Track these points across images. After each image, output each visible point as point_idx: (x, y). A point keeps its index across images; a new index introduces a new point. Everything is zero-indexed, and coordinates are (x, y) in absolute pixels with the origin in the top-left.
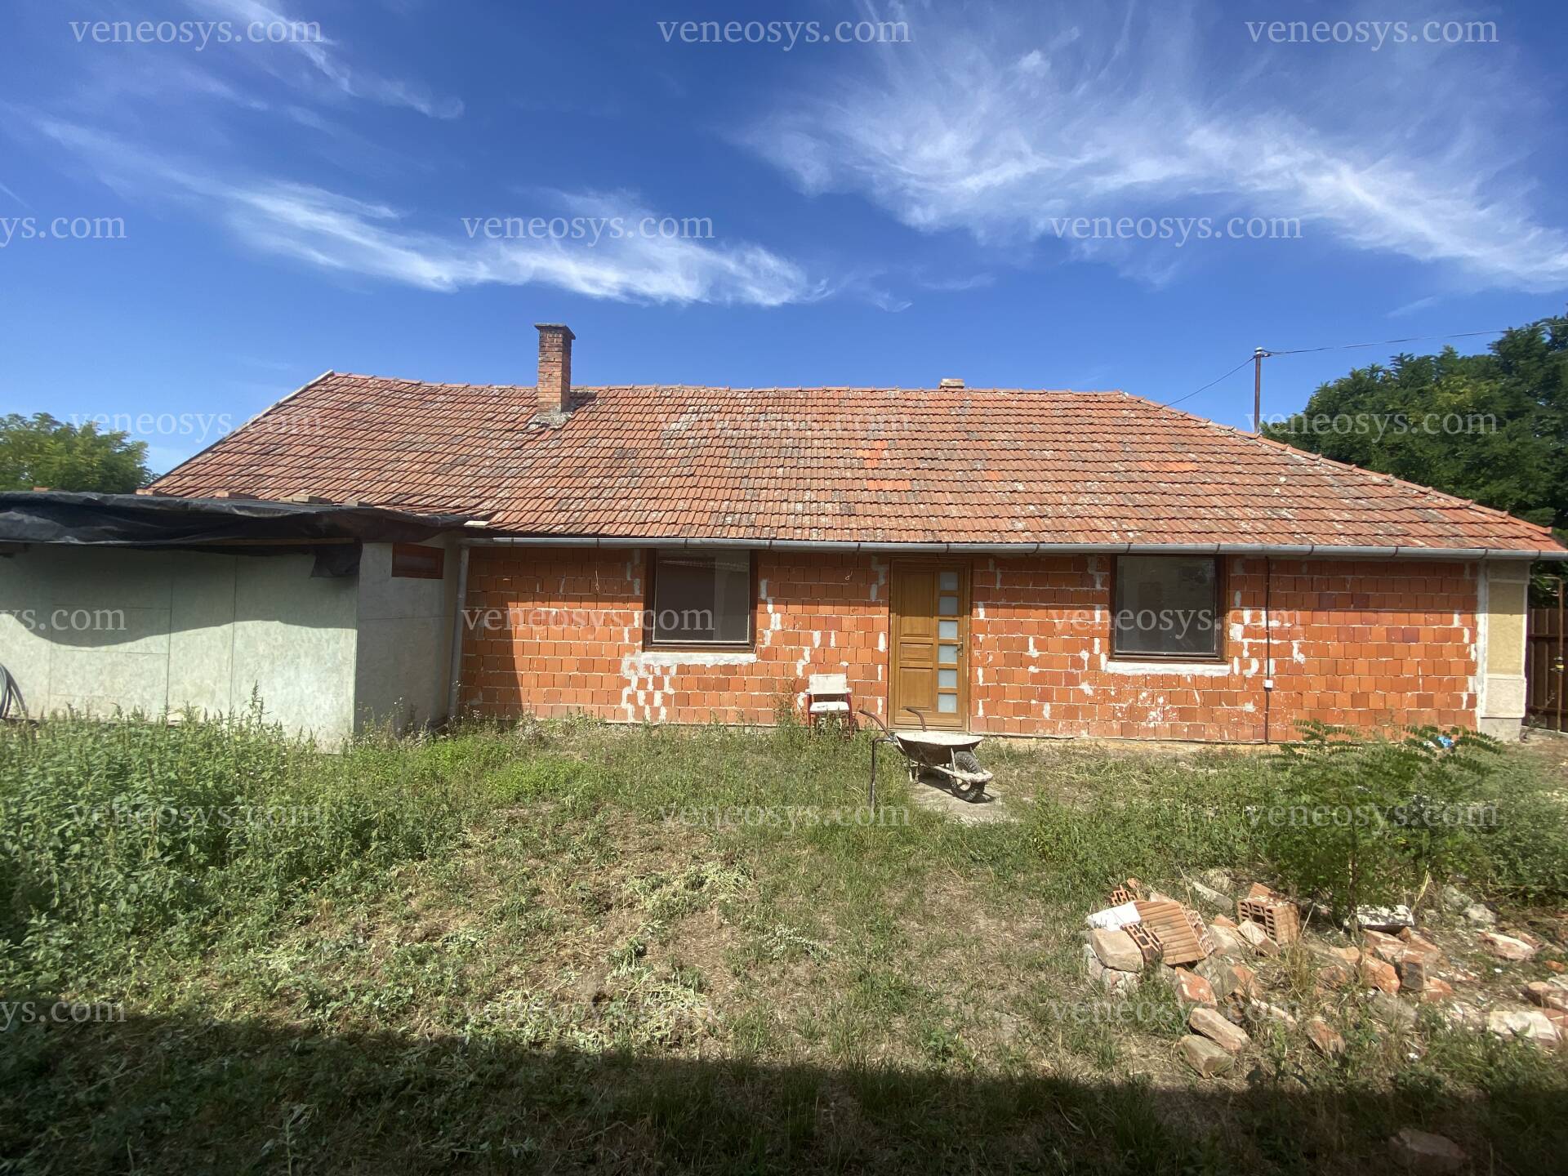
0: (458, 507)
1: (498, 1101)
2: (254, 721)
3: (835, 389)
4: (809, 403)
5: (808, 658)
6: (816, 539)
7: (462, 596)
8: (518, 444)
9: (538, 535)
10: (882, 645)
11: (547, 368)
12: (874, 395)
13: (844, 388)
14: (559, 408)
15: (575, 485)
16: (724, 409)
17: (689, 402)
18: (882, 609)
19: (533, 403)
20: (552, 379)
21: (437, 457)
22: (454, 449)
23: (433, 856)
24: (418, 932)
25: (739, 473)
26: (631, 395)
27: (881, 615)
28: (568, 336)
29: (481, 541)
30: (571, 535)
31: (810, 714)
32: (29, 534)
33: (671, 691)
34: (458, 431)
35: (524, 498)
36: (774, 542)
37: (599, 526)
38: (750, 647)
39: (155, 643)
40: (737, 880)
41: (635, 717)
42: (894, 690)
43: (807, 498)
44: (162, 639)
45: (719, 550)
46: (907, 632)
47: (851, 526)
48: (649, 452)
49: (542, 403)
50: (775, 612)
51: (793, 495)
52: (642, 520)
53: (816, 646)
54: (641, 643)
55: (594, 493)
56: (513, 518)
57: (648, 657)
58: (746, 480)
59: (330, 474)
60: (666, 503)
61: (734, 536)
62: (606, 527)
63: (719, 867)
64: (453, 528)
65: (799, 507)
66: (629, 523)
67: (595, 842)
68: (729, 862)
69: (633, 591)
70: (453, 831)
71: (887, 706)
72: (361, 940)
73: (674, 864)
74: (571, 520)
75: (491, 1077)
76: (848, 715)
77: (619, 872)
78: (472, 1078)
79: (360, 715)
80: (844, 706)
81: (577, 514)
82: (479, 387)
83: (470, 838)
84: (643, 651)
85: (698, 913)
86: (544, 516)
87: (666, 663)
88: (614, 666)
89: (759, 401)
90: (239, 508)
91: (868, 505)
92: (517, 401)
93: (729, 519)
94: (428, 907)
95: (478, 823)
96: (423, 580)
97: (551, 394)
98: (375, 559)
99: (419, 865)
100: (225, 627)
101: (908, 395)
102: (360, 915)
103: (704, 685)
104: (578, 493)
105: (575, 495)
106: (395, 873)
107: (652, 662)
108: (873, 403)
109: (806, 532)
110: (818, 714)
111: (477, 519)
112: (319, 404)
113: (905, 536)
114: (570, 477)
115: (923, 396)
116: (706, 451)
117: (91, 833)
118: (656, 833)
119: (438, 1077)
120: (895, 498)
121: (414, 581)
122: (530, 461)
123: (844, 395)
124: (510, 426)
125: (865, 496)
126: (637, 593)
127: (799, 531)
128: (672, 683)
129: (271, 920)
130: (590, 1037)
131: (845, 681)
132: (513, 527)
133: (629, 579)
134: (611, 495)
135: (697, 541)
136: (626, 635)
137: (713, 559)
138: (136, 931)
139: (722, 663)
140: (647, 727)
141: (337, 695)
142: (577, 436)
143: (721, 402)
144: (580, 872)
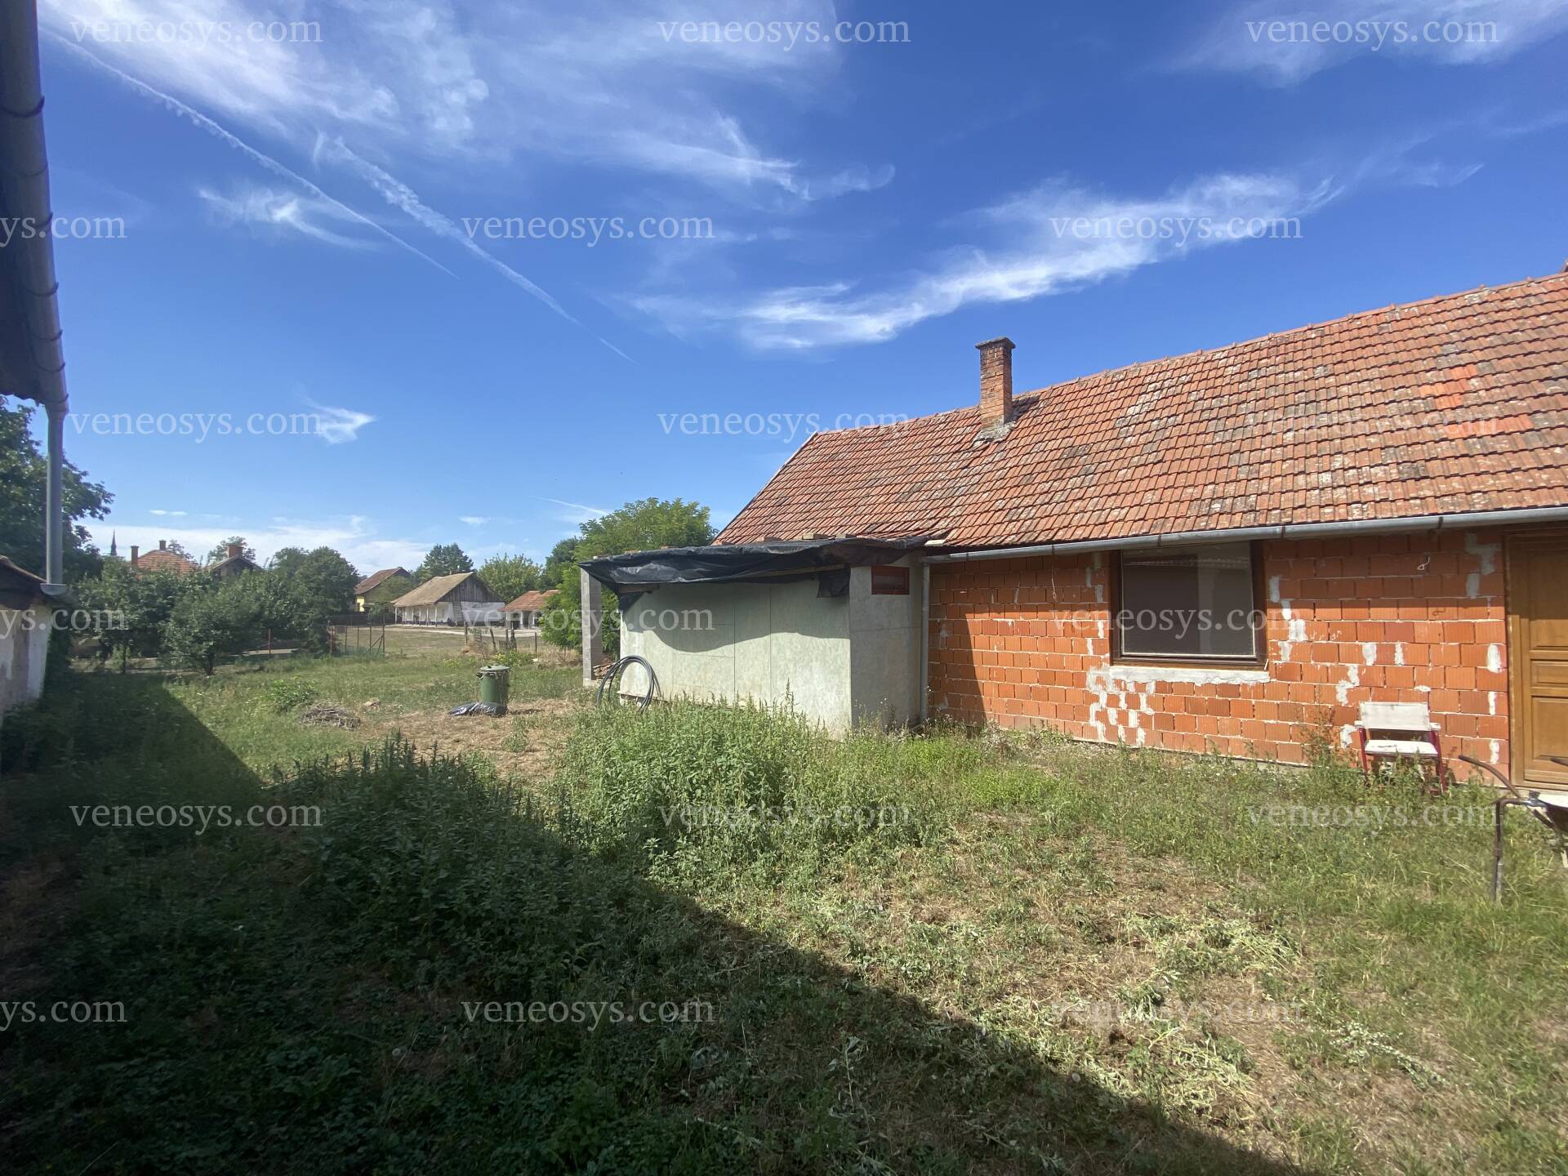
0: (918, 529)
1: (1019, 1103)
2: (789, 710)
3: (1369, 313)
4: (1327, 340)
5: (1355, 679)
6: (1359, 518)
7: (926, 609)
8: (965, 464)
9: (991, 547)
10: (1494, 663)
11: (990, 385)
12: (1442, 306)
13: (1387, 309)
14: (1002, 420)
15: (1023, 493)
16: (1196, 377)
17: (1148, 379)
18: (1490, 609)
19: (977, 422)
20: (994, 393)
21: (897, 488)
22: (910, 478)
23: (928, 845)
24: (926, 914)
25: (1226, 448)
26: (1077, 388)
27: (1492, 618)
28: (1008, 346)
29: (940, 558)
30: (1024, 545)
31: (1365, 754)
32: (659, 577)
33: (1150, 712)
34: (913, 461)
35: (974, 514)
36: (1289, 528)
37: (1053, 532)
38: (1259, 663)
39: (727, 650)
40: (1277, 950)
41: (1106, 736)
42: (1521, 729)
43: (1337, 465)
44: (731, 647)
45: (1205, 544)
46: (1545, 642)
47: (1422, 494)
48: (1103, 445)
49: (986, 419)
50: (1294, 617)
51: (1312, 464)
52: (1102, 520)
53: (1370, 663)
54: (1108, 655)
55: (1046, 498)
56: (967, 533)
57: (1118, 671)
58: (1236, 456)
59: (821, 514)
60: (1129, 498)
61: (1223, 526)
62: (1061, 533)
63: (1249, 928)
64: (917, 549)
65: (1326, 478)
66: (1087, 525)
67: (1083, 866)
68: (1264, 925)
69: (1095, 599)
70: (941, 826)
71: (1508, 753)
72: (881, 908)
73: (1183, 911)
74: (1023, 529)
75: (1011, 1077)
76: (1437, 760)
77: (1118, 904)
78: (992, 1069)
79: (856, 712)
80: (1427, 748)
81: (1028, 522)
82: (927, 418)
83: (957, 835)
84: (1112, 664)
85: (1226, 976)
86: (995, 528)
87: (1141, 680)
88: (1079, 680)
89: (1247, 357)
90: (772, 548)
91: (1451, 461)
92: (961, 423)
93: (1216, 506)
94: (930, 893)
95: (962, 823)
96: (894, 596)
97: (994, 408)
98: (860, 580)
99: (918, 852)
100: (766, 638)
101: (1506, 293)
102: (877, 884)
103: (1195, 707)
104: (1028, 501)
105: (1024, 503)
106: (899, 854)
107: (1123, 677)
108: (1440, 318)
109: (1342, 510)
110: (1378, 757)
111: (934, 539)
112: (809, 460)
113: (1529, 498)
114: (1018, 486)
115: (1535, 288)
116: (1176, 431)
117: (706, 783)
118: (1154, 870)
119: (962, 1057)
120: (1503, 444)
121: (889, 597)
122: (977, 477)
123: (1384, 318)
124: (957, 448)
125: (1443, 449)
126: (1100, 600)
127: (1328, 510)
128: (1150, 702)
129: (815, 872)
130: (1112, 1075)
131: (1427, 713)
132: (967, 542)
133: (1089, 585)
134: (1063, 498)
135: (1174, 536)
136: (1090, 647)
137: (1195, 557)
138: (734, 860)
139: (1217, 681)
140: (1124, 750)
141: (839, 693)
142: (1022, 443)
143: (1192, 369)
144: (1070, 893)
